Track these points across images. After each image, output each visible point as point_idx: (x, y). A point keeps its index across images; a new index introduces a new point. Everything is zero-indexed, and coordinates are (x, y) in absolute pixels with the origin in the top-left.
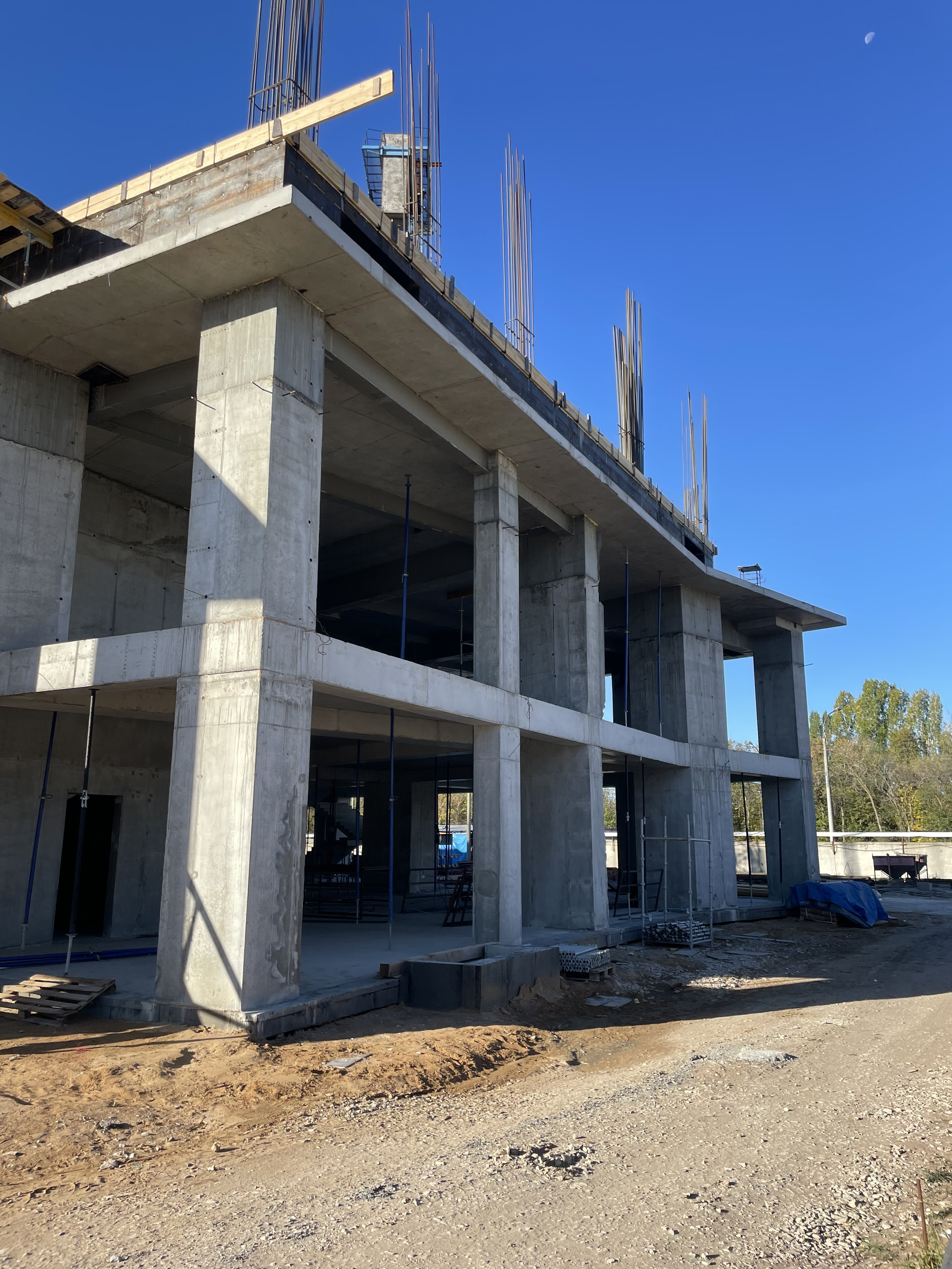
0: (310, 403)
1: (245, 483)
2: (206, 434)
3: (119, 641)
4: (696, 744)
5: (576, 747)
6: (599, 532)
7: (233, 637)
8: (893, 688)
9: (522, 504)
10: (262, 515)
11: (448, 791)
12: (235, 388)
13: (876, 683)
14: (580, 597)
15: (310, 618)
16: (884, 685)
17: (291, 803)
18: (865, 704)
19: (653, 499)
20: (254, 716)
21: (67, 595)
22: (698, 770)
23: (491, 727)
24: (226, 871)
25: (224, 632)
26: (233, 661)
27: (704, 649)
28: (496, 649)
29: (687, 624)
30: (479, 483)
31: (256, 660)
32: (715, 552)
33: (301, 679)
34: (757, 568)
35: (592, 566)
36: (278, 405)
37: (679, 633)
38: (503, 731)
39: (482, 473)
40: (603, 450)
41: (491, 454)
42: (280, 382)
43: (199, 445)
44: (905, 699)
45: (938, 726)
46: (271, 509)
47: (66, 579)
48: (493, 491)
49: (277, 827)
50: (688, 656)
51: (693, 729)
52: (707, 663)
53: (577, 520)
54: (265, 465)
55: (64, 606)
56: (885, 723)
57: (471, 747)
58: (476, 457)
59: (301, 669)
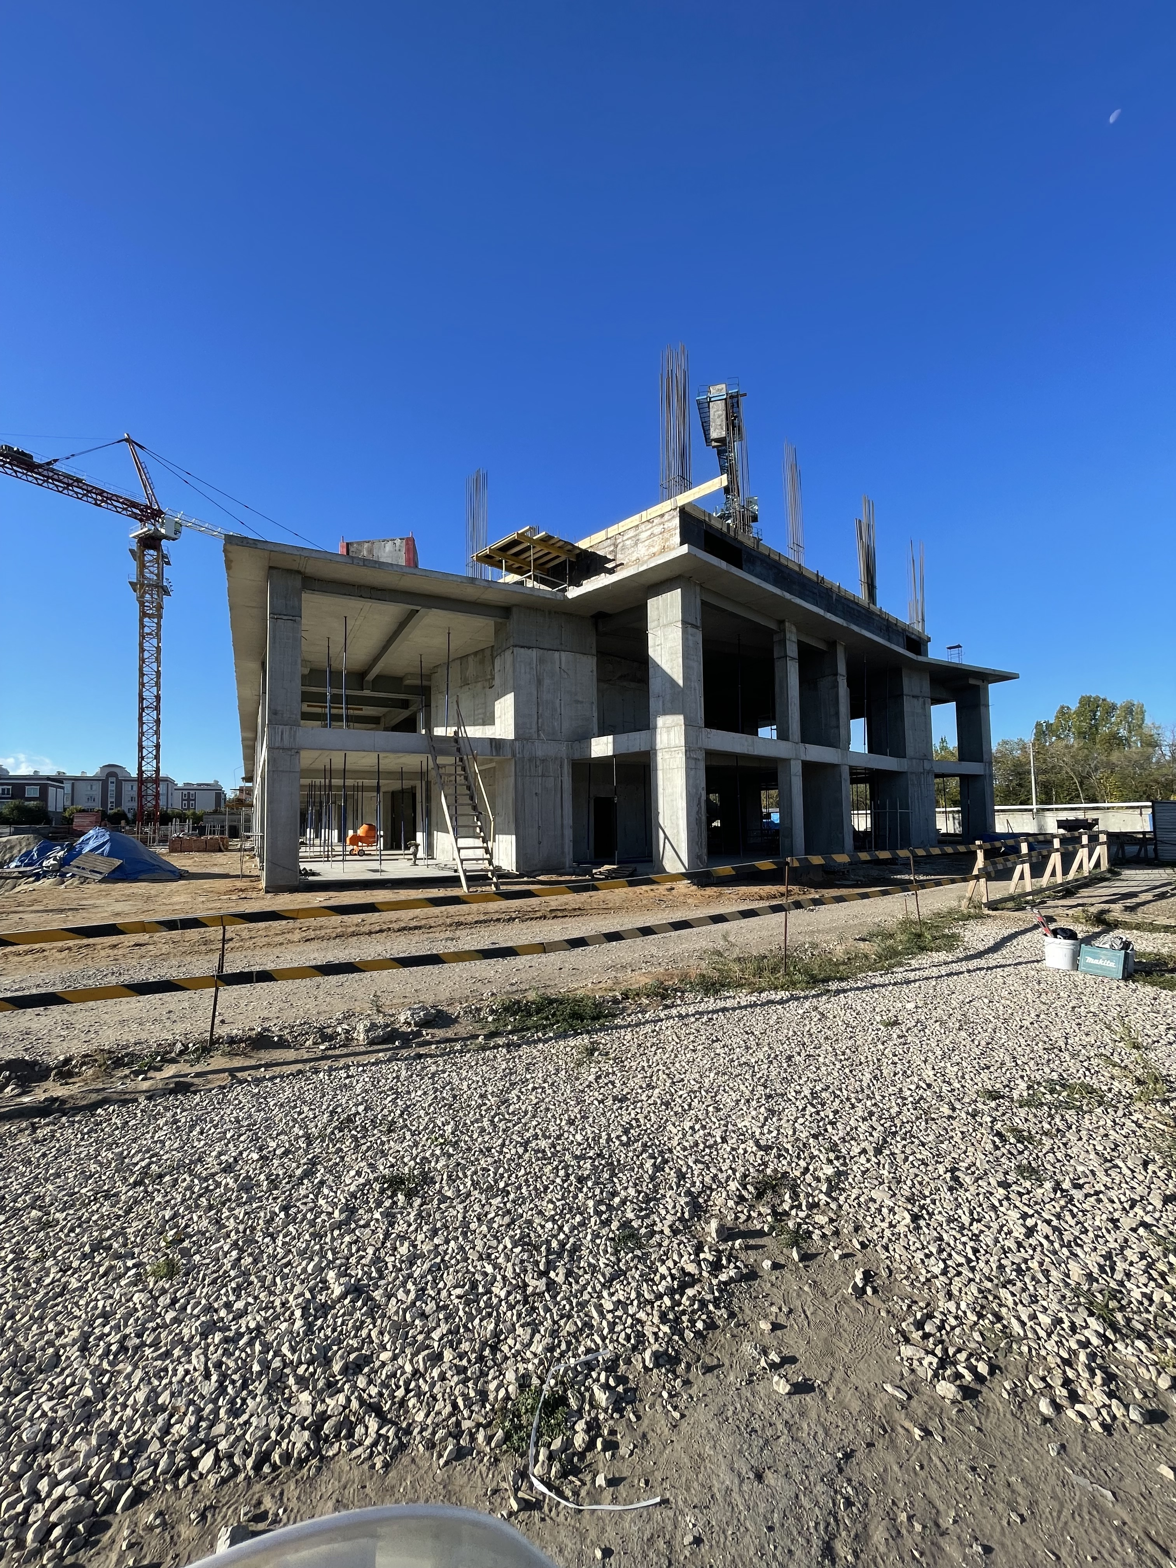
0: (696, 627)
1: (672, 668)
2: (654, 646)
3: (624, 737)
4: (912, 759)
5: (834, 766)
6: (846, 648)
7: (672, 733)
8: (1104, 700)
9: (800, 644)
10: (680, 682)
11: (767, 789)
12: (664, 626)
13: (1090, 697)
14: (835, 686)
15: (702, 723)
16: (1097, 699)
17: (700, 799)
18: (1079, 713)
19: (883, 619)
20: (684, 765)
21: (595, 714)
22: (912, 773)
23: (787, 761)
24: (678, 825)
25: (668, 732)
26: (673, 744)
27: (918, 703)
28: (787, 722)
29: (906, 690)
30: (776, 638)
31: (683, 743)
32: (929, 640)
33: (700, 748)
34: (959, 646)
35: (842, 668)
36: (684, 632)
37: (901, 695)
38: (792, 762)
39: (777, 632)
40: (849, 600)
41: (781, 622)
42: (684, 622)
43: (651, 652)
44: (1114, 707)
45: (1140, 726)
46: (685, 678)
47: (595, 708)
48: (783, 642)
49: (695, 809)
50: (907, 707)
51: (910, 751)
52: (920, 711)
53: (832, 644)
54: (680, 660)
55: (595, 720)
56: (1096, 727)
57: (777, 769)
58: (773, 626)
59: (700, 745)
